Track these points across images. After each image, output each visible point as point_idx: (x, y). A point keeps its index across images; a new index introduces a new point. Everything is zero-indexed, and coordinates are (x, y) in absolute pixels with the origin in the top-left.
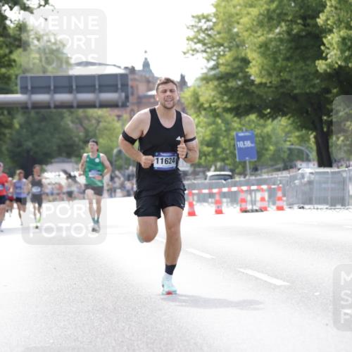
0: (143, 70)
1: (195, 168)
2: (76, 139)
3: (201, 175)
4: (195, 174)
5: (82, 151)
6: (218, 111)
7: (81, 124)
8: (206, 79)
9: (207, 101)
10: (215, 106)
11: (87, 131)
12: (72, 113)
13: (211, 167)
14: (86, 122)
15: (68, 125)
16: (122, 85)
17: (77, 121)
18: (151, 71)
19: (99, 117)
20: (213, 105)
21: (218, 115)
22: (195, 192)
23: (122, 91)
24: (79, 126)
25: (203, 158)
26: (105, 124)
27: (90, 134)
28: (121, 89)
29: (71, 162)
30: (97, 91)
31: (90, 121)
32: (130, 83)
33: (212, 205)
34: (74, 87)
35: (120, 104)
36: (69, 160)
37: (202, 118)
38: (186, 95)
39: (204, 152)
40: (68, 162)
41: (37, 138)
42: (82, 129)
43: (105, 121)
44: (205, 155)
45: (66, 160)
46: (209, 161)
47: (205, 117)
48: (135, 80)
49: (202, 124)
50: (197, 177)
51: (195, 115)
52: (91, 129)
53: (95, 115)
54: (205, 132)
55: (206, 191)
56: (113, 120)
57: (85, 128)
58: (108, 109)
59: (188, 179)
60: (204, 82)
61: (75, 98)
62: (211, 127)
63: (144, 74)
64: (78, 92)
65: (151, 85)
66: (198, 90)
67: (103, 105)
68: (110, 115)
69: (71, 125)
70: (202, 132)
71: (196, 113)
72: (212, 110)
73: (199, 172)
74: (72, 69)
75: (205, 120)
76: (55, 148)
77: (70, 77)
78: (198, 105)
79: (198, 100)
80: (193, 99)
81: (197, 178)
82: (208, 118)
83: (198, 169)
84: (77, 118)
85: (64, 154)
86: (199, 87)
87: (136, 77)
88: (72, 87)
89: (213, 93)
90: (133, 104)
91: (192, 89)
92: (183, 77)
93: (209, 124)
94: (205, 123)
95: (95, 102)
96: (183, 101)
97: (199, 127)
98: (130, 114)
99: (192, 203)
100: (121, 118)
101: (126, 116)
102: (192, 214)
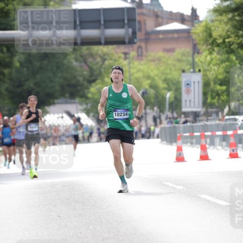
0: (151, 4)
1: (207, 109)
2: (81, 79)
3: (214, 116)
4: (207, 115)
5: (86, 91)
6: (232, 47)
7: (86, 63)
8: (218, 11)
9: (220, 36)
10: (229, 42)
11: (91, 70)
13: (225, 107)
14: (90, 60)
15: (72, 63)
16: (129, 20)
17: (81, 59)
18: (160, 5)
19: (104, 55)
20: (227, 40)
21: (232, 52)
22: (208, 134)
23: (129, 27)
24: (83, 64)
25: (217, 97)
26: (111, 62)
27: (96, 73)
28: (128, 24)
29: (74, 103)
30: (102, 27)
31: (95, 59)
32: (138, 18)
33: (226, 148)
34: (78, 23)
35: (127, 41)
36: (73, 101)
37: (215, 55)
39: (217, 91)
40: (71, 103)
41: (38, 77)
42: (86, 68)
43: (111, 59)
44: (218, 95)
45: (69, 100)
46: (223, 101)
47: (218, 54)
48: (142, 14)
50: (209, 118)
51: (207, 52)
52: (95, 67)
53: (100, 52)
54: (218, 70)
55: (219, 133)
56: (120, 57)
57: (89, 66)
58: (115, 46)
59: (200, 121)
61: (79, 34)
62: (224, 65)
63: (152, 8)
64: (82, 28)
65: (160, 20)
66: (211, 24)
67: (109, 42)
68: (116, 53)
69: (75, 64)
70: (214, 70)
71: (209, 50)
72: (226, 47)
73: (212, 113)
74: (75, 3)
75: (218, 57)
76: (58, 88)
77: (75, 11)
78: (211, 41)
79: (210, 35)
80: (205, 35)
81: (210, 120)
82: (221, 55)
83: (210, 110)
84: (81, 56)
85: (67, 95)
86: (213, 21)
87: (144, 11)
89: (226, 28)
90: (141, 40)
91: (204, 24)
92: (194, 11)
93: (223, 62)
94: (219, 60)
96: (194, 36)
97: (211, 65)
98: (138, 52)
99: (205, 146)
100: (128, 56)
101: (133, 54)
102: (204, 157)
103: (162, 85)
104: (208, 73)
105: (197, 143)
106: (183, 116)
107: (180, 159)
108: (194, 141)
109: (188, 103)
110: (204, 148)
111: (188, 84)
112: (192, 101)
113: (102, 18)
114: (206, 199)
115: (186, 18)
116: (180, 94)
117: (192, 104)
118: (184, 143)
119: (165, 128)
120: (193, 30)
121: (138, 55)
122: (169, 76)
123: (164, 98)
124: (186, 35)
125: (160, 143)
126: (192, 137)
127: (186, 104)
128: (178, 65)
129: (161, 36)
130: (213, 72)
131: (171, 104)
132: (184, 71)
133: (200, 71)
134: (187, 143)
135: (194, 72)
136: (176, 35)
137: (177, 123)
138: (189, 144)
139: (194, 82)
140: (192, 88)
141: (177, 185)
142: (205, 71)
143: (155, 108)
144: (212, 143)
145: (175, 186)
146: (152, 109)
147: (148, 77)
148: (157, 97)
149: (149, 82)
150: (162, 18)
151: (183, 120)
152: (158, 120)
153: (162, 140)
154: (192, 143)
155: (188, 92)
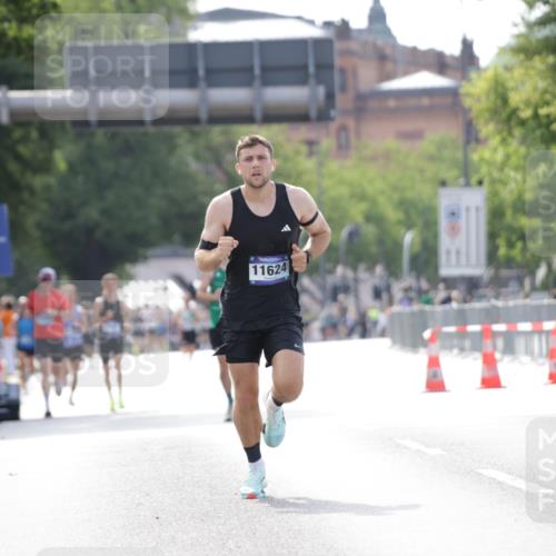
0: (369, 30)
1: (497, 268)
3: (513, 286)
4: (498, 284)
7: (219, 163)
8: (525, 50)
9: (527, 103)
10: (548, 116)
11: (232, 181)
12: (194, 135)
13: (537, 266)
15: (187, 165)
16: (318, 67)
17: (208, 155)
18: (387, 32)
20: (543, 111)
22: (500, 327)
23: (319, 82)
24: (212, 167)
25: (519, 245)
28: (316, 76)
30: (257, 83)
32: (338, 62)
33: (541, 360)
34: (201, 72)
35: (313, 114)
37: (514, 144)
38: (476, 89)
39: (521, 229)
41: (110, 196)
42: (220, 175)
44: (522, 237)
45: (181, 250)
47: (523, 141)
48: (348, 53)
49: (514, 160)
50: (503, 290)
51: (498, 138)
55: (525, 326)
56: (297, 153)
58: (284, 126)
59: (481, 298)
60: (522, 56)
61: (204, 99)
63: (371, 38)
64: (212, 84)
65: (389, 66)
66: (507, 75)
67: (272, 117)
68: (289, 140)
69: (194, 166)
70: (516, 181)
71: (499, 132)
72: (540, 125)
73: (509, 279)
74: (196, 28)
75: (523, 150)
76: (154, 220)
77: (192, 48)
78: (504, 115)
79: (505, 100)
80: (492, 97)
82: (529, 146)
83: (505, 273)
84: (210, 148)
85: (177, 237)
86: (508, 69)
87: (353, 46)
88: (195, 71)
89: (542, 84)
90: (345, 112)
91: (490, 74)
92: (467, 46)
94: (523, 157)
95: (252, 109)
96: (467, 102)
97: (507, 170)
98: (338, 138)
99: (492, 355)
100: (315, 148)
101: (327, 143)
102: (491, 382)
103: (392, 214)
104: (500, 187)
105: (475, 348)
106: (441, 286)
107: (435, 385)
108: (467, 343)
109: (453, 256)
110: (489, 361)
111: (453, 214)
112: (462, 252)
113: (257, 63)
114: (494, 479)
115: (449, 62)
116: (436, 236)
117: (463, 260)
118: (444, 347)
119: (400, 314)
120: (465, 88)
121: (340, 147)
122: (409, 194)
123: (398, 245)
124: (449, 100)
125: (391, 347)
126: (462, 334)
127: (448, 260)
128: (431, 169)
129: (392, 103)
130: (512, 185)
131: (414, 259)
132: (443, 184)
133: (480, 183)
134: (451, 348)
135: (468, 184)
136: (425, 101)
137: (429, 302)
138: (456, 351)
139: (468, 210)
140: (462, 222)
141: (427, 446)
142: (493, 182)
143: (379, 269)
144: (509, 349)
145: (423, 448)
146: (371, 269)
147: (362, 197)
148: (381, 242)
149: (363, 206)
150: (395, 61)
151: (442, 294)
152: (385, 296)
153: (394, 342)
154: (462, 350)
155: (454, 230)
